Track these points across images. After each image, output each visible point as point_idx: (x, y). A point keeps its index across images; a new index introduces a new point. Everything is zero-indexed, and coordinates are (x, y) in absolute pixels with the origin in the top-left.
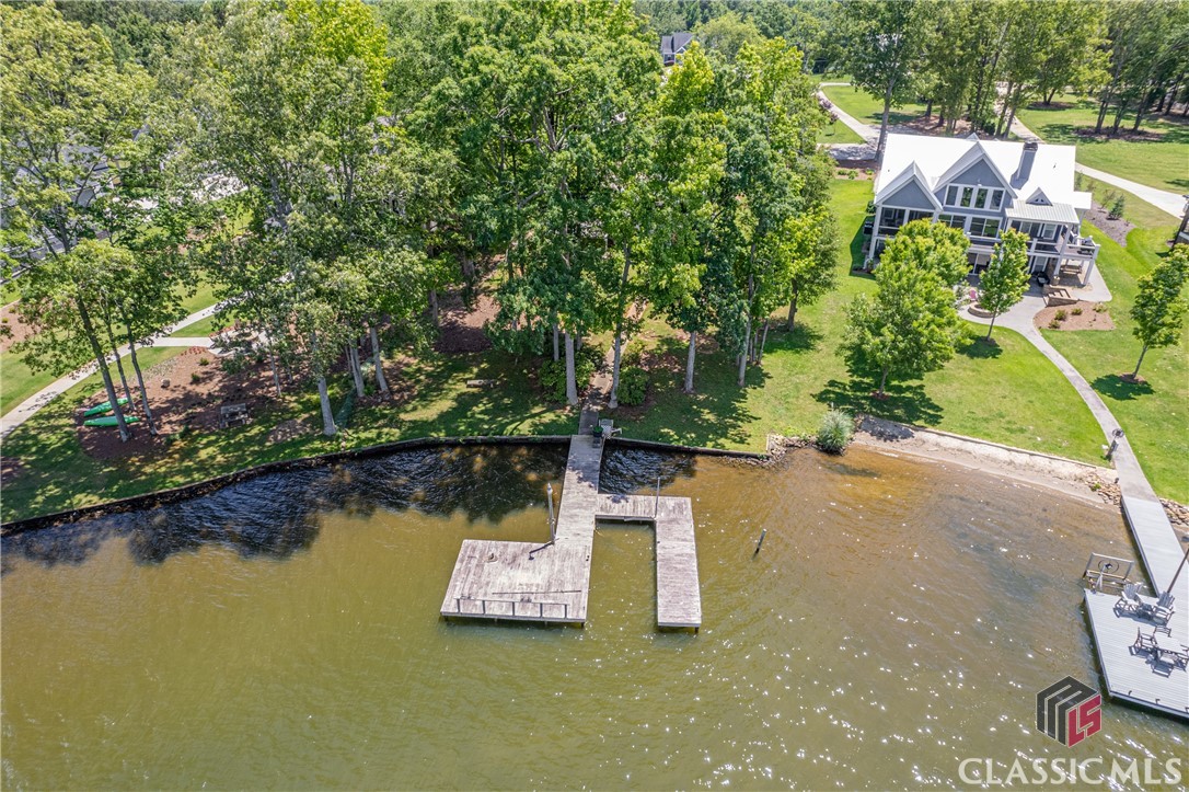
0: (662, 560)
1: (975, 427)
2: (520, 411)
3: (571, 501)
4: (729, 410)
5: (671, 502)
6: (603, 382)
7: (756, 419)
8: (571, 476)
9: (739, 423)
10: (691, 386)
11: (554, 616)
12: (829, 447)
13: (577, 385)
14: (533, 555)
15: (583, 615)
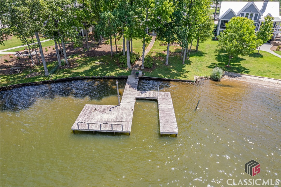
0: (161, 111)
1: (262, 74)
2: (112, 69)
3: (127, 93)
4: (180, 70)
5: (163, 93)
6: (139, 63)
7: (190, 72)
8: (127, 86)
9: (184, 73)
10: (168, 63)
11: (117, 130)
12: (215, 79)
13: (131, 62)
14: (111, 109)
15: (129, 130)
